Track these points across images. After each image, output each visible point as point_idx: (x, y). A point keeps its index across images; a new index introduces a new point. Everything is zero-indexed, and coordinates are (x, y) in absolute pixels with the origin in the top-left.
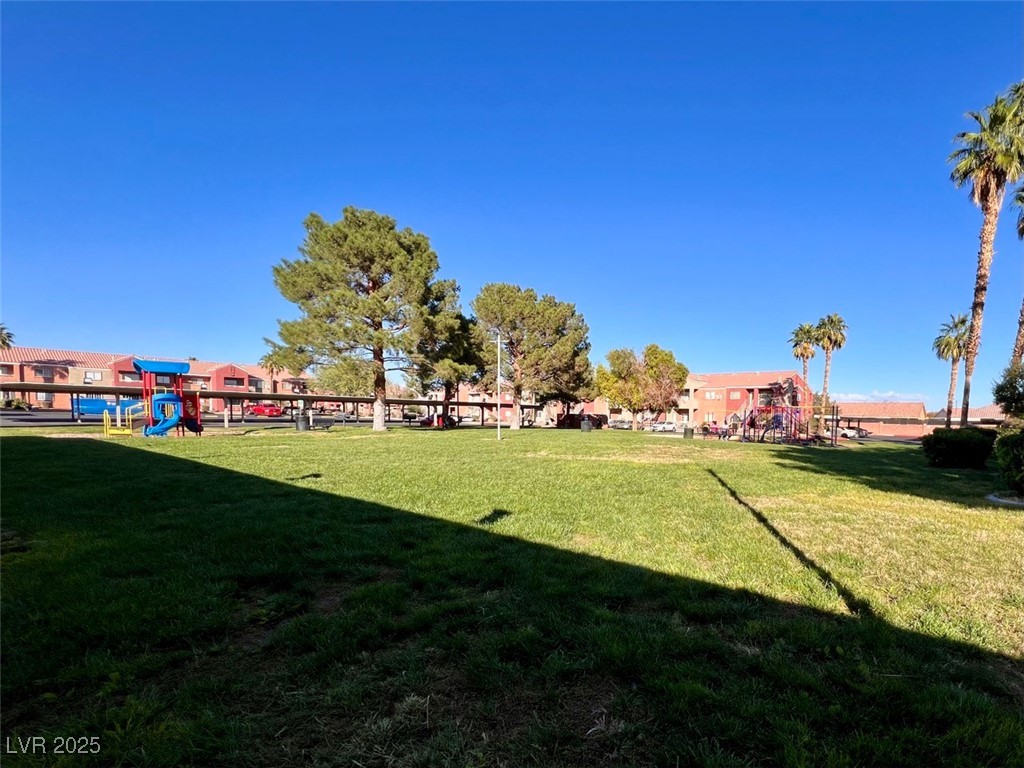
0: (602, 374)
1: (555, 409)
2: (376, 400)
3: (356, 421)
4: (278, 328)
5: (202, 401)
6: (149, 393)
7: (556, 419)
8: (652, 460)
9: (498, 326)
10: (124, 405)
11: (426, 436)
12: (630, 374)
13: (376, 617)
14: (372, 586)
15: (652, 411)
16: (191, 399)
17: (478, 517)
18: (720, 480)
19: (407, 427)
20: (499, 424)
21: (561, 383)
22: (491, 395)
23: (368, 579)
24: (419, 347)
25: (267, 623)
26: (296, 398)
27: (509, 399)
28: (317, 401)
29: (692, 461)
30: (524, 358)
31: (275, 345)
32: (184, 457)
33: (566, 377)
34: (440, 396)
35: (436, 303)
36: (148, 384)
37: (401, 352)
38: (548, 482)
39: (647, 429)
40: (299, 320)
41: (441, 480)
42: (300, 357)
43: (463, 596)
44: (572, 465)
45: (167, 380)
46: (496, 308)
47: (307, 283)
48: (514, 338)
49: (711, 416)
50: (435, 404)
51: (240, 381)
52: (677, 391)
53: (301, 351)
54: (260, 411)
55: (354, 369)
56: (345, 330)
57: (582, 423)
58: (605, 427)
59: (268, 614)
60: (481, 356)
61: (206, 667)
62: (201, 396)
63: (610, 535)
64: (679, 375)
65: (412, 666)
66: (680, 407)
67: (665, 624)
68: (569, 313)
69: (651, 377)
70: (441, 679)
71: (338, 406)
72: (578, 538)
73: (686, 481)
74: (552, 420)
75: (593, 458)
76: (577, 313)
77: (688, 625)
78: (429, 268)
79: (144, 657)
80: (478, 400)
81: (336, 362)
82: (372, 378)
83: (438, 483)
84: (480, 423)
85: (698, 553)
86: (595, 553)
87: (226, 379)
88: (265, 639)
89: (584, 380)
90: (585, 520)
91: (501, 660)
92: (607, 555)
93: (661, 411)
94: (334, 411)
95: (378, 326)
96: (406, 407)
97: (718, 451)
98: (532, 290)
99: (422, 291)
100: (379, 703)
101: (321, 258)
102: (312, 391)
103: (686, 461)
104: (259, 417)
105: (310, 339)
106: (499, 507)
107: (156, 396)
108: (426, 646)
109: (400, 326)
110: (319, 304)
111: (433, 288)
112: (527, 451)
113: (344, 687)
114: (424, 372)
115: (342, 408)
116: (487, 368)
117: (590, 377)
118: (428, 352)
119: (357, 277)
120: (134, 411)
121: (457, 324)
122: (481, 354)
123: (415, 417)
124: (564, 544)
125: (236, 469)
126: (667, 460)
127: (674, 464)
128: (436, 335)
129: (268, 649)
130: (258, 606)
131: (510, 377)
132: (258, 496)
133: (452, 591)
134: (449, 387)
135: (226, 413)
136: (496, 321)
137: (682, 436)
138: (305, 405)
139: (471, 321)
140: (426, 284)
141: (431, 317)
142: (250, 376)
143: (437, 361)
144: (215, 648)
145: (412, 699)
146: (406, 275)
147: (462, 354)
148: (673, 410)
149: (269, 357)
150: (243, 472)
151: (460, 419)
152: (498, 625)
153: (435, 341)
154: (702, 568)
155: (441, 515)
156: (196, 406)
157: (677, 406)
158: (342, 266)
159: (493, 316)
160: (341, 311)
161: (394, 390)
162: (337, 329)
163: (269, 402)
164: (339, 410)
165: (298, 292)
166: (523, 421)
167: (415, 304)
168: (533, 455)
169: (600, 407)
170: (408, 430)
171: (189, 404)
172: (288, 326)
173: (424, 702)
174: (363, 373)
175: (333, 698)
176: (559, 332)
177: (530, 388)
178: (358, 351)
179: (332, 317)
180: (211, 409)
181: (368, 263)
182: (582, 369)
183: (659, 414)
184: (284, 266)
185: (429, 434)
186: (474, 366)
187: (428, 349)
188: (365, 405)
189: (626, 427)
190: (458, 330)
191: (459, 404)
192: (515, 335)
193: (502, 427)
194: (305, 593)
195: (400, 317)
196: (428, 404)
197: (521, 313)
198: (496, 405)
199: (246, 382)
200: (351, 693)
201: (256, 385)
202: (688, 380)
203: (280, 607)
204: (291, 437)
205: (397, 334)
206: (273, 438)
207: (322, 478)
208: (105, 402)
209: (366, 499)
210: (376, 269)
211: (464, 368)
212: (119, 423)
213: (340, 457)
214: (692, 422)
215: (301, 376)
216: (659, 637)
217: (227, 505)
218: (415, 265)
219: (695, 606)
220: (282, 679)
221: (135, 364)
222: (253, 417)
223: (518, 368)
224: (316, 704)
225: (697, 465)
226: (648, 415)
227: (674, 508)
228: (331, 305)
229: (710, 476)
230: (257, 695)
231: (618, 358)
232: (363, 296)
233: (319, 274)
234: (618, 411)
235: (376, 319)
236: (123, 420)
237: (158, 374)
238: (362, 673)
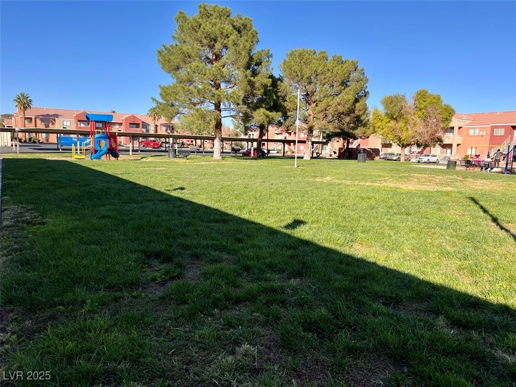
0: (378, 117)
1: (337, 144)
2: (216, 137)
3: (202, 152)
4: (159, 91)
5: (118, 138)
6: (93, 134)
7: (337, 152)
8: (418, 187)
9: (298, 82)
10: (81, 141)
11: (247, 163)
12: (401, 116)
13: (222, 287)
14: (218, 266)
15: (419, 146)
16: (112, 137)
17: (284, 224)
18: (482, 207)
19: (234, 156)
20: (296, 155)
21: (343, 124)
22: (290, 134)
23: (216, 261)
24: (243, 100)
25: (160, 282)
26: (169, 137)
27: (303, 136)
28: (180, 138)
29: (455, 189)
30: (316, 106)
31: (158, 102)
32: (111, 173)
33: (347, 119)
34: (256, 135)
35: (256, 68)
36: (92, 128)
37: (232, 104)
38: (333, 201)
39: (413, 160)
40: (171, 85)
41: (257, 195)
42: (172, 109)
43: (276, 281)
44: (351, 189)
45: (100, 125)
46: (297, 68)
47: (176, 59)
48: (309, 91)
49: (474, 150)
50: (252, 140)
51: (137, 125)
52: (442, 129)
53: (173, 105)
54: (147, 144)
55: (203, 117)
56: (198, 90)
57: (359, 155)
58: (377, 158)
59: (161, 276)
60: (285, 105)
61: (131, 304)
62: (118, 135)
63: (382, 246)
64: (445, 115)
65: (246, 324)
66: (444, 143)
67: (432, 324)
68: (352, 69)
69: (419, 117)
70: (263, 336)
71: (192, 141)
72: (357, 246)
73: (449, 207)
74: (335, 153)
75: (368, 184)
76: (359, 68)
77: (452, 328)
78: (252, 42)
79: (102, 293)
80: (281, 137)
81: (192, 112)
82: (213, 123)
83: (256, 198)
84: (282, 155)
85: (460, 269)
86: (371, 260)
87: (130, 124)
88: (160, 292)
89: (362, 121)
90: (362, 232)
91: (304, 331)
92: (381, 262)
93: (426, 146)
94: (190, 145)
95: (218, 86)
96: (233, 142)
97: (480, 182)
98: (325, 52)
99: (247, 60)
100: (226, 345)
101: (185, 42)
102: (177, 132)
103: (449, 189)
104: (148, 148)
105: (177, 97)
106: (298, 218)
107: (97, 136)
108: (253, 312)
109: (232, 86)
110: (182, 73)
111: (254, 57)
112: (316, 177)
113: (205, 331)
114: (247, 118)
115: (194, 143)
116: (289, 114)
117: (367, 119)
118: (249, 103)
119: (206, 53)
120: (87, 145)
121: (269, 82)
122: (285, 104)
123: (239, 150)
124: (346, 250)
125: (138, 182)
126: (432, 188)
127: (437, 192)
128: (255, 91)
129: (163, 298)
130: (155, 270)
131: (305, 121)
132: (150, 200)
133: (268, 275)
134: (262, 129)
135: (131, 145)
136: (297, 78)
137: (445, 167)
138: (173, 141)
139: (279, 79)
140: (249, 54)
141: (252, 78)
142: (143, 122)
143: (255, 110)
144: (135, 294)
145: (246, 346)
146: (237, 48)
147: (272, 104)
148: (437, 145)
149: (153, 110)
150: (141, 184)
151: (269, 151)
152: (301, 304)
153: (254, 95)
154: (465, 282)
155: (259, 220)
156: (116, 141)
157: (442, 141)
158: (197, 46)
159: (294, 74)
160: (196, 77)
161: (226, 131)
162: (193, 89)
163: (152, 139)
164: (193, 144)
165: (171, 66)
166: (313, 154)
167: (242, 69)
168: (320, 180)
169: (374, 142)
170: (235, 159)
171: (112, 140)
172: (165, 89)
173: (254, 351)
174: (208, 119)
175: (200, 336)
176: (344, 84)
177: (319, 128)
178: (205, 104)
179: (191, 82)
180: (122, 143)
181: (213, 42)
182: (361, 113)
183: (424, 148)
184: (164, 49)
185: (248, 162)
186: (280, 113)
187: (250, 101)
188: (208, 141)
189: (395, 158)
190: (270, 87)
191: (268, 141)
192: (310, 88)
193: (298, 158)
194: (180, 266)
195: (233, 79)
196: (247, 140)
197: (316, 71)
198: (294, 142)
199: (141, 125)
200: (210, 335)
201: (146, 128)
202: (454, 119)
203: (167, 273)
204: (166, 162)
205: (230, 91)
206: (156, 162)
207: (185, 191)
208: (72, 138)
209: (212, 206)
210: (218, 46)
211: (273, 114)
212: (79, 151)
213: (195, 177)
214: (455, 155)
215: (172, 122)
216: (427, 334)
217: (135, 205)
218: (243, 41)
219: (458, 314)
220: (171, 319)
221: (86, 116)
222: (144, 149)
223: (311, 113)
224: (190, 338)
225: (460, 193)
226: (415, 149)
227: (438, 229)
228: (191, 73)
229: (472, 204)
230: (158, 326)
231: (391, 103)
232: (209, 66)
233: (184, 53)
234: (389, 146)
235: (217, 82)
236: (81, 150)
237: (97, 122)
238: (215, 323)
